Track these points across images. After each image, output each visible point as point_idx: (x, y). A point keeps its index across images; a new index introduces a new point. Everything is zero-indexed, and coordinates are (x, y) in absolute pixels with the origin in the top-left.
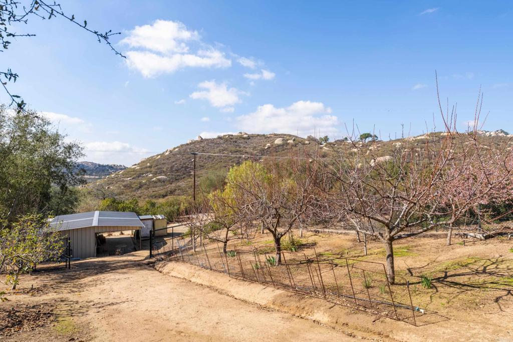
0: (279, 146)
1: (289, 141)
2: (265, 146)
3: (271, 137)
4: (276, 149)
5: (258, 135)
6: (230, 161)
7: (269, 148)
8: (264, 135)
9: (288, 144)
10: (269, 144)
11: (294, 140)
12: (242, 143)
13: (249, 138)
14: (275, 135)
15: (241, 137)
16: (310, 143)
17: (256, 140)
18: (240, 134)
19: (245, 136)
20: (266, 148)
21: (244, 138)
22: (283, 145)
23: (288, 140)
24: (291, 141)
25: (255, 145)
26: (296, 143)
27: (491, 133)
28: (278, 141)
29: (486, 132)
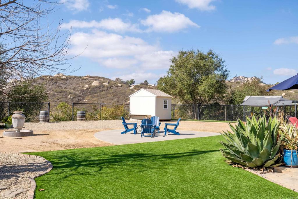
0: (96, 87)
1: (104, 84)
2: (83, 87)
3: (87, 79)
4: (94, 90)
5: (75, 77)
6: (58, 101)
7: (88, 89)
8: (81, 77)
9: (104, 86)
10: (87, 86)
11: (109, 83)
12: (62, 84)
13: (67, 79)
14: (90, 77)
15: (60, 79)
16: (122, 86)
17: (74, 82)
18: (58, 76)
19: (64, 77)
20: (85, 88)
21: (63, 79)
22: (99, 87)
23: (103, 82)
24: (106, 84)
25: (74, 86)
26: (111, 85)
27: (249, 79)
28: (95, 83)
29: (245, 78)
